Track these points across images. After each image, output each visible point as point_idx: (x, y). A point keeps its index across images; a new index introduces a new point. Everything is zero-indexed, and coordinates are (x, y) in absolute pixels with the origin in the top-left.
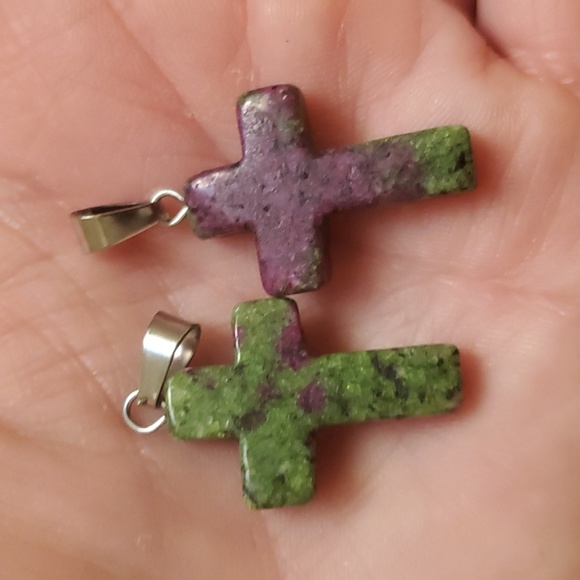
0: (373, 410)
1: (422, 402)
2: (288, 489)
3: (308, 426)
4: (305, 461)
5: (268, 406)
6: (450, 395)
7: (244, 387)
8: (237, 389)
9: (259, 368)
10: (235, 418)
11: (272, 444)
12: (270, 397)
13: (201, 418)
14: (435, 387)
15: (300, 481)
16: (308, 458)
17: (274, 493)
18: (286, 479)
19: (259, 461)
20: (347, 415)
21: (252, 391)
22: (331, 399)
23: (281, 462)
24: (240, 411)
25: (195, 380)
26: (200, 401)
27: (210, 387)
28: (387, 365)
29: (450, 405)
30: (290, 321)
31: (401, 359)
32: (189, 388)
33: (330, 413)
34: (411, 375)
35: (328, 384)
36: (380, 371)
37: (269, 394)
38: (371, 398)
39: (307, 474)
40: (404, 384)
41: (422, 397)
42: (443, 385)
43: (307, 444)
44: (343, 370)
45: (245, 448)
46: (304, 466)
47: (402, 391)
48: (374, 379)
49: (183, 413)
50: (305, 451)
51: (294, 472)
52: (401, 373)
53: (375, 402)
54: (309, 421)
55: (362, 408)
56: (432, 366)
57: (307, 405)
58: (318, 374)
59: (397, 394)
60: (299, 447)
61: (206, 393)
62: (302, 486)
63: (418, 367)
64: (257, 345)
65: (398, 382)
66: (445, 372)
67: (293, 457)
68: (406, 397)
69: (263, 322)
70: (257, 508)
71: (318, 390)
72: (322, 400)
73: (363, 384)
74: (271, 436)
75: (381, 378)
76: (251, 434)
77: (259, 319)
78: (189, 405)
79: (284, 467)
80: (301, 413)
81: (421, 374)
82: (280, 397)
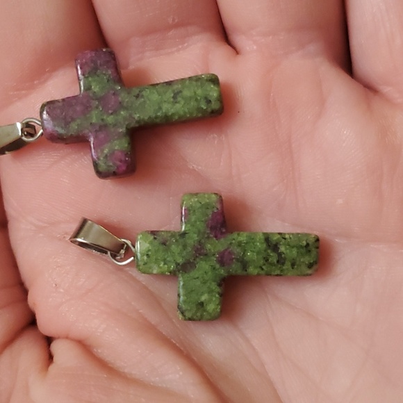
0: (263, 269)
1: (293, 268)
2: (205, 311)
3: (221, 274)
4: (217, 296)
5: (198, 260)
6: (310, 266)
7: (185, 246)
8: (180, 247)
9: (195, 237)
10: (178, 264)
11: (198, 283)
12: (200, 254)
13: (157, 262)
14: (302, 260)
15: (213, 307)
16: (219, 294)
17: (196, 312)
18: (205, 304)
19: (189, 292)
20: (246, 271)
21: (189, 249)
22: (237, 260)
23: (203, 294)
24: (180, 261)
25: (155, 238)
26: (157, 251)
27: (164, 244)
28: (274, 243)
29: (309, 272)
30: (217, 209)
31: (283, 240)
32: (151, 243)
33: (235, 268)
34: (288, 251)
35: (237, 250)
36: (269, 246)
37: (200, 252)
38: (262, 262)
39: (217, 303)
40: (283, 256)
41: (293, 265)
42: (307, 259)
43: (220, 285)
44: (246, 243)
45: (182, 283)
46: (216, 298)
47: (281, 261)
48: (265, 251)
49: (145, 258)
50: (218, 290)
51: (210, 301)
52: (282, 249)
53: (264, 265)
54: (222, 272)
55: (256, 267)
56: (301, 247)
57: (222, 262)
58: (231, 244)
59: (278, 262)
60: (214, 286)
61: (162, 247)
62: (214, 310)
63: (293, 247)
64: (195, 222)
65: (280, 254)
66: (310, 251)
67: (210, 292)
68: (283, 264)
69: (200, 208)
70: (185, 320)
71: (230, 253)
72: (232, 259)
73: (258, 253)
74: (198, 278)
75: (269, 251)
76: (186, 275)
77: (199, 205)
78: (150, 253)
79: (204, 298)
80: (218, 266)
81: (295, 251)
82: (206, 255)
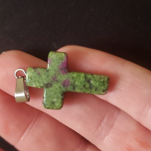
0: (82, 90)
1: (96, 91)
2: (55, 106)
3: (63, 91)
4: (61, 100)
5: (53, 83)
6: (104, 91)
7: (48, 76)
8: (46, 76)
9: (53, 72)
10: (44, 84)
11: (53, 93)
12: (54, 80)
13: (35, 81)
14: (100, 88)
15: (58, 104)
16: (61, 99)
17: (50, 106)
18: (55, 103)
19: (48, 97)
20: (75, 90)
21: (50, 77)
22: (71, 85)
23: (54, 98)
24: (46, 82)
25: (35, 71)
26: (35, 77)
27: (39, 74)
28: (88, 79)
29: (103, 93)
30: (64, 60)
31: (93, 78)
32: (33, 73)
33: (70, 89)
34: (94, 83)
35: (71, 81)
36: (86, 80)
38: (82, 87)
39: (60, 103)
40: (92, 85)
41: (96, 90)
42: (103, 88)
43: (62, 95)
44: (76, 78)
45: (45, 92)
46: (60, 101)
47: (91, 87)
48: (84, 82)
49: (30, 79)
50: (61, 97)
51: (57, 102)
52: (92, 82)
53: (83, 88)
54: (64, 89)
55: (79, 89)
56: (101, 82)
57: (64, 85)
58: (69, 77)
59: (89, 88)
60: (60, 95)
61: (37, 76)
62: (58, 106)
63: (97, 82)
64: (54, 65)
65: (91, 84)
66: (104, 84)
67: (57, 98)
68: (92, 89)
70: (46, 108)
71: (68, 81)
72: (68, 84)
73: (81, 83)
74: (53, 91)
75: (86, 82)
76: (47, 89)
77: (56, 58)
78: (32, 78)
79: (55, 100)
80: (62, 87)
81: (97, 84)
82: (57, 81)
